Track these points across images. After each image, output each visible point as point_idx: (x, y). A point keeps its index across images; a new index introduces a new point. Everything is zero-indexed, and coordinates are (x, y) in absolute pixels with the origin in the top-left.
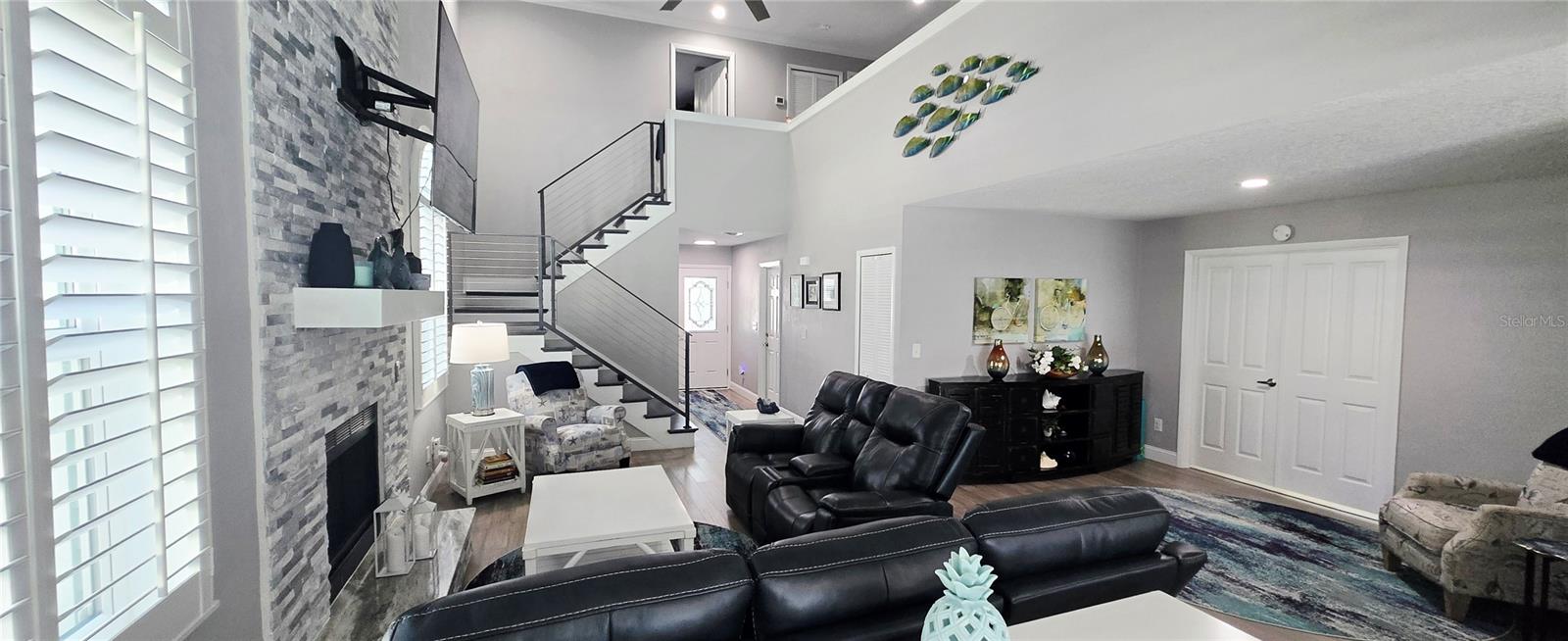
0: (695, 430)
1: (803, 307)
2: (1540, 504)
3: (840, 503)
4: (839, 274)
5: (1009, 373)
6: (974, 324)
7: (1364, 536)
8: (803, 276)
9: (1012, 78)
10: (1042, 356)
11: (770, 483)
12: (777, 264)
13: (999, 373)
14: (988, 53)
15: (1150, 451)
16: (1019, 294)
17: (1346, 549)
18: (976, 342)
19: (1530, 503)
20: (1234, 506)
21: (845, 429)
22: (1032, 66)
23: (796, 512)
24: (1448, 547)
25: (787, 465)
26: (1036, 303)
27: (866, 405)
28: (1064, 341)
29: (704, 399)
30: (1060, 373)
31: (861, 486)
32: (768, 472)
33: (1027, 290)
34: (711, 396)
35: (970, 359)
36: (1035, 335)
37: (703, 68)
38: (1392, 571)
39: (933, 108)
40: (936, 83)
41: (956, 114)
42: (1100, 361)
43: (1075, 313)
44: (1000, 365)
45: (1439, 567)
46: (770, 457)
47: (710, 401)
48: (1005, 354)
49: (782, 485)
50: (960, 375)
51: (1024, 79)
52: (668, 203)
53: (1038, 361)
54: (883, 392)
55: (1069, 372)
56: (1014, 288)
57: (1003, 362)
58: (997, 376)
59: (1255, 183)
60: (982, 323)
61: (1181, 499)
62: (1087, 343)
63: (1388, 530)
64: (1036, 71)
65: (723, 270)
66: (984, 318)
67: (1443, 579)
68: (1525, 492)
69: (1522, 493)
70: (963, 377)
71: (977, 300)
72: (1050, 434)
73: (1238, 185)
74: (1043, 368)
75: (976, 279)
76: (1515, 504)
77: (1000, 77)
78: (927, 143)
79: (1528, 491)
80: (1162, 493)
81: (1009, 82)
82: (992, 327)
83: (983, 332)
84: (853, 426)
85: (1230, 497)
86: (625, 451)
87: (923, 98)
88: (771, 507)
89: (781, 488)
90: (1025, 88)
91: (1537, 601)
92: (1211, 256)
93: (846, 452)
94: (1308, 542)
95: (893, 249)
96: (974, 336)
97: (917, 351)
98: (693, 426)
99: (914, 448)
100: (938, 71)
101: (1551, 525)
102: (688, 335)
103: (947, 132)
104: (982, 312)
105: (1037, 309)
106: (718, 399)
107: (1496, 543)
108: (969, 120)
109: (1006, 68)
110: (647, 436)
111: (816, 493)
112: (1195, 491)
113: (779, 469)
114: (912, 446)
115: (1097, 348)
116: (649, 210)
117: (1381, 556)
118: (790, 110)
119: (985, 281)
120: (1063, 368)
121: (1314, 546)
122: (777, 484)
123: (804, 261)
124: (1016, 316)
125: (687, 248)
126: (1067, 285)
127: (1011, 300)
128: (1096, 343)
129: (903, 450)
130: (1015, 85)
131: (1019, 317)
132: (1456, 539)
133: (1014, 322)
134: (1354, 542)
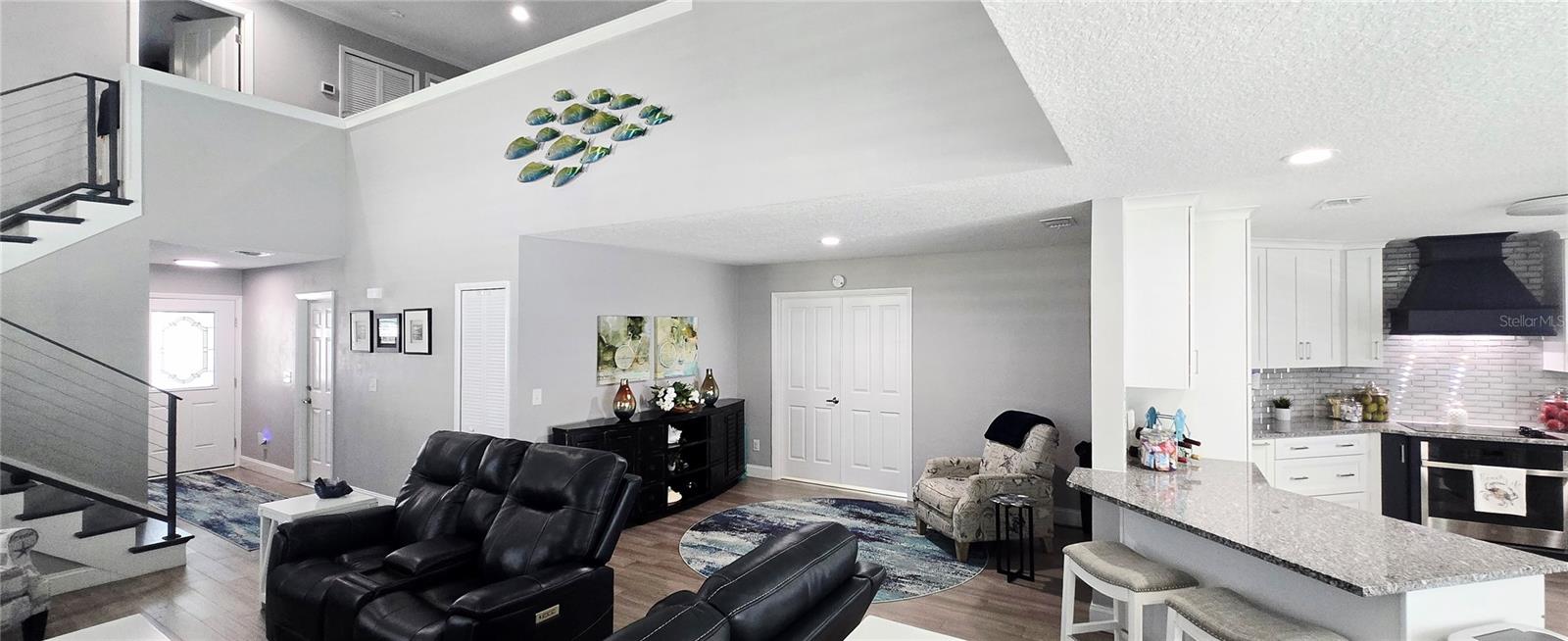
0: (187, 539)
1: (372, 351)
2: (991, 470)
3: (483, 602)
4: (430, 310)
5: (636, 412)
6: (598, 365)
7: (901, 512)
8: (372, 312)
9: (645, 119)
10: (665, 393)
11: (359, 597)
12: (329, 295)
13: (625, 413)
14: (619, 91)
15: (752, 470)
16: (641, 332)
17: (894, 525)
18: (601, 383)
19: (986, 470)
20: (819, 506)
21: (463, 503)
22: (664, 113)
23: (408, 626)
24: (956, 510)
25: (379, 565)
26: (656, 342)
27: (491, 468)
28: (680, 376)
29: (193, 486)
30: (682, 408)
31: (497, 574)
32: (352, 581)
33: (647, 327)
34: (207, 481)
35: (595, 401)
36: (656, 372)
37: (189, 19)
38: (921, 534)
39: (555, 134)
40: (559, 108)
41: (583, 145)
42: (711, 393)
43: (689, 350)
44: (627, 405)
45: (952, 526)
46: (345, 558)
47: (205, 489)
48: (631, 393)
49: (380, 595)
50: (585, 420)
51: (657, 123)
52: (127, 202)
53: (663, 397)
54: (515, 452)
55: (691, 406)
56: (635, 325)
57: (630, 401)
58: (623, 416)
59: (831, 241)
60: (606, 363)
61: (783, 509)
62: (699, 378)
63: (920, 506)
64: (670, 118)
65: (230, 303)
66: (608, 357)
67: (955, 535)
69: (982, 464)
70: (588, 421)
71: (600, 339)
72: (674, 468)
73: (820, 242)
74: (668, 405)
75: (598, 317)
77: (632, 117)
78: (549, 171)
79: (984, 462)
80: (768, 507)
81: (642, 124)
82: (616, 366)
83: (607, 371)
84: (474, 498)
85: (815, 499)
86: (35, 602)
87: (544, 121)
88: (365, 630)
89: (379, 601)
90: (657, 132)
91: (1003, 536)
92: (789, 298)
93: (466, 532)
94: (872, 525)
95: (507, 284)
96: (599, 377)
97: (537, 397)
98: (181, 532)
99: (564, 513)
100: (560, 96)
102: (173, 399)
103: (574, 161)
104: (606, 350)
105: (656, 347)
106: (220, 485)
107: (979, 501)
108: (598, 153)
109: (637, 109)
110: (83, 565)
111: (432, 595)
112: (790, 499)
113: (367, 573)
114: (561, 511)
115: (710, 382)
116: (81, 208)
117: (915, 525)
118: (344, 101)
119: (608, 319)
120: (684, 402)
121: (877, 527)
122: (370, 597)
123: (373, 293)
124: (638, 353)
125: (164, 270)
126: (681, 323)
127: (633, 338)
128: (708, 376)
129: (550, 517)
130: (649, 127)
131: (641, 355)
132: (960, 503)
133: (636, 360)
134: (897, 518)
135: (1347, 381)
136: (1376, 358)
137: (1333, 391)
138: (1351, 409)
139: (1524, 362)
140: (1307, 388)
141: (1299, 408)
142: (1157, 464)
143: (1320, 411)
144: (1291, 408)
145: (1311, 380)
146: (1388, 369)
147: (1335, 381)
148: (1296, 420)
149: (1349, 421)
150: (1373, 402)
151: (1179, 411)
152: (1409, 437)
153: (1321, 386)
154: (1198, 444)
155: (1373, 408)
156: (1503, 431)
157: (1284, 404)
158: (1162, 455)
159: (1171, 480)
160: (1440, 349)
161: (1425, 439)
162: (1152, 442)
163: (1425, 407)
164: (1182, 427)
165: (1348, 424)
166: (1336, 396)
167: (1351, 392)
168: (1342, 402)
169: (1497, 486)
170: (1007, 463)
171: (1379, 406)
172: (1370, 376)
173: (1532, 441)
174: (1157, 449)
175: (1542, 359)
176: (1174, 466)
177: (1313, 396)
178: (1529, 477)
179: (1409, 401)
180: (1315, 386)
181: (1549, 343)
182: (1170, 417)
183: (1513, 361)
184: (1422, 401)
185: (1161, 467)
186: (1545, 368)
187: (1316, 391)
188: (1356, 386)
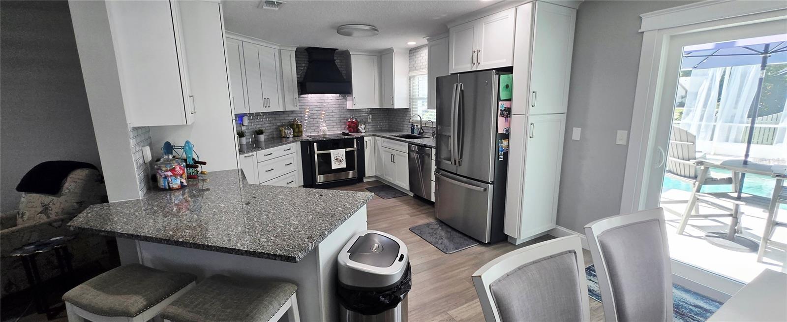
2: (29, 219)
19: (23, 220)
68: (19, 215)
69: (18, 216)
76: (16, 225)
79: (20, 213)
101: (34, 231)
135: (286, 118)
136: (296, 106)
137: (281, 124)
138: (289, 131)
139: (342, 106)
140: (270, 123)
141: (267, 134)
142: (170, 185)
143: (277, 134)
144: (264, 134)
145: (272, 119)
146: (301, 111)
147: (282, 118)
148: (266, 140)
149: (288, 138)
150: (297, 127)
151: (187, 142)
152: (310, 142)
153: (276, 121)
154: (204, 163)
155: (297, 130)
156: (337, 135)
157: (260, 132)
158: (173, 178)
159: (183, 194)
160: (318, 101)
161: (315, 142)
162: (164, 169)
163: (314, 128)
164: (191, 154)
166: (282, 126)
167: (288, 124)
168: (285, 129)
169: (338, 157)
170: (45, 209)
171: (299, 129)
172: (296, 115)
173: (346, 137)
174: (169, 173)
175: (346, 104)
176: (185, 184)
177: (274, 127)
178: (346, 152)
179: (309, 125)
180: (274, 122)
181: (349, 97)
182: (181, 148)
183: (339, 106)
184: (313, 125)
185: (174, 186)
186: (348, 108)
187: (275, 124)
188: (290, 121)
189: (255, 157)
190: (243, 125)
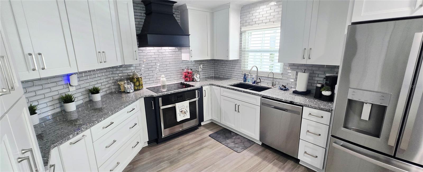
135: (124, 72)
136: (136, 59)
137: (119, 77)
138: (129, 86)
139: (178, 58)
140: (106, 78)
141: (104, 91)
143: (115, 88)
144: (100, 92)
145: (109, 73)
147: (120, 72)
149: (129, 93)
150: (137, 80)
152: (155, 97)
153: (113, 75)
155: (137, 84)
157: (95, 91)
161: (160, 97)
165: (129, 94)
166: (121, 80)
167: (127, 77)
168: (124, 83)
169: (182, 110)
171: (139, 82)
172: (134, 69)
175: (182, 56)
177: (111, 82)
180: (110, 76)
181: (184, 50)
183: (175, 58)
186: (183, 60)
187: (112, 78)
188: (129, 74)
189: (88, 138)
190: (70, 85)
